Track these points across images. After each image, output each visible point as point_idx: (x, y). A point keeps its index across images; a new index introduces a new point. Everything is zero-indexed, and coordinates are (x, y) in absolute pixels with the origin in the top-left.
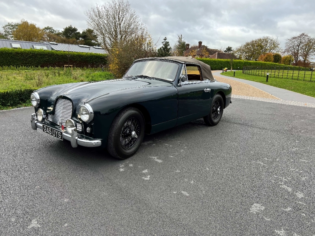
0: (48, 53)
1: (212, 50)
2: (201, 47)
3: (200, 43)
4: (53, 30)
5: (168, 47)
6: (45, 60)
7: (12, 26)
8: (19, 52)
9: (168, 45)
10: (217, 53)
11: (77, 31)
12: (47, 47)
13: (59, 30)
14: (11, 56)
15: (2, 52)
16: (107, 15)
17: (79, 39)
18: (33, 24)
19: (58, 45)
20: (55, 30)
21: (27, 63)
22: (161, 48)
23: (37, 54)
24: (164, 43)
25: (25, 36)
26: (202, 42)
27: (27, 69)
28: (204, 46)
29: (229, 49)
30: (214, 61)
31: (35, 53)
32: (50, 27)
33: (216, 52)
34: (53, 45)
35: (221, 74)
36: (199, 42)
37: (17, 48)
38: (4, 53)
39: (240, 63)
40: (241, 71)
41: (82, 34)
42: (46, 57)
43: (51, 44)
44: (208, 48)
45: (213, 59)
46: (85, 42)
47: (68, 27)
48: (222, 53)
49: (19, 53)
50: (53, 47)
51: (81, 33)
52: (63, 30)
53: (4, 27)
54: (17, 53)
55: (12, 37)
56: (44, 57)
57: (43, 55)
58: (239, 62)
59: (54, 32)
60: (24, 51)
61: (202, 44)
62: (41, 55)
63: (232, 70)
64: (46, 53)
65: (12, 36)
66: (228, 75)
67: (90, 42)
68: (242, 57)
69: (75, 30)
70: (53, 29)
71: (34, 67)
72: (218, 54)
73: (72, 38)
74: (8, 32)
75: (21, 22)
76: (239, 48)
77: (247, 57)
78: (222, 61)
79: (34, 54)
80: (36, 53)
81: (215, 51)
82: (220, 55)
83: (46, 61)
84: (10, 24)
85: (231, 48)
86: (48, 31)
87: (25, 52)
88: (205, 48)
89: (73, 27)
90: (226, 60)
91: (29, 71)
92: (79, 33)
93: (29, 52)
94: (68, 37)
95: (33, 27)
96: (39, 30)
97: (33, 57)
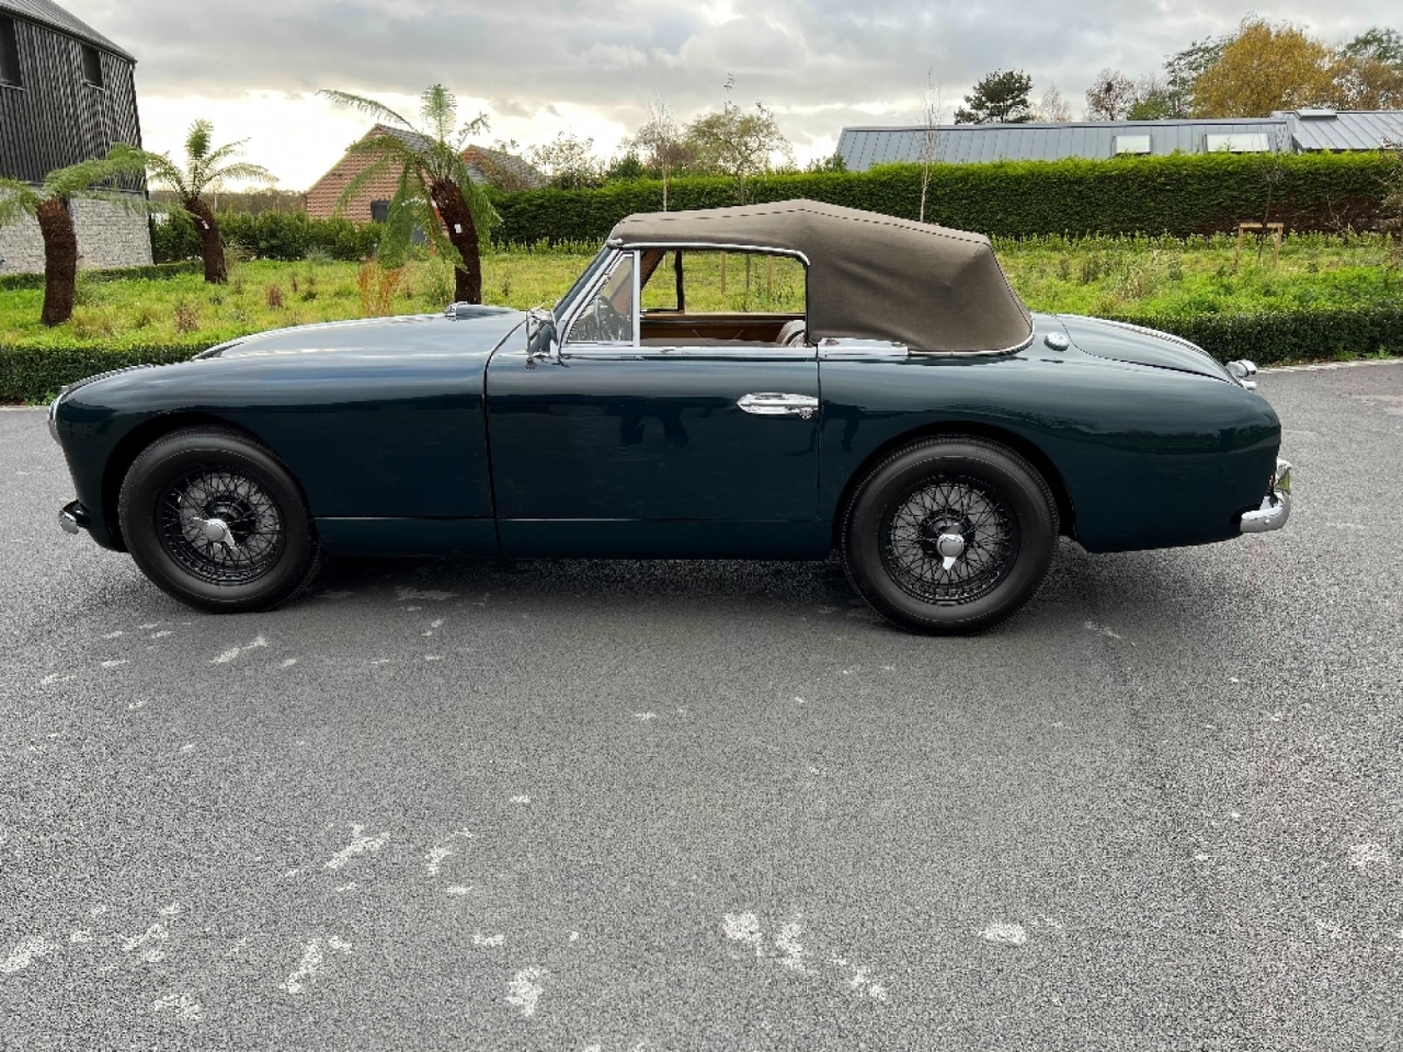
6: (1221, 203)
7: (1207, 51)
8: (1114, 173)
12: (1272, 138)
14: (1080, 192)
19: (1335, 123)
31: (1180, 174)
34: (1309, 124)
43: (1303, 118)
53: (1170, 64)
56: (1217, 189)
57: (1217, 177)
62: (1208, 177)
75: (1238, 28)
83: (1226, 208)
84: (1199, 43)
93: (1155, 168)
95: (1292, 44)
96: (1318, 52)
97: (1168, 191)
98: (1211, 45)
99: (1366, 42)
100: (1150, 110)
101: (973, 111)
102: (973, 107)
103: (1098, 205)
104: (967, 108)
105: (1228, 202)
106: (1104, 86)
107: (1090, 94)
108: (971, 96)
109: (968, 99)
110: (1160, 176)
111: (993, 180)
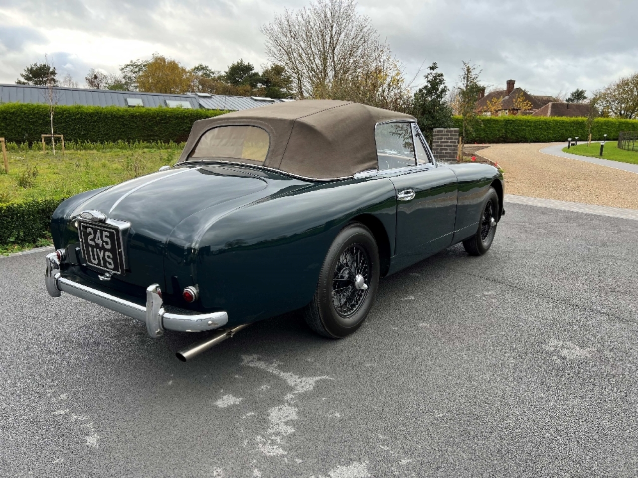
0: (191, 114)
1: (537, 98)
2: (513, 93)
3: (511, 83)
4: (210, 70)
5: (441, 87)
7: (137, 66)
8: (137, 114)
9: (441, 82)
10: (550, 104)
11: (253, 72)
12: (192, 103)
13: (220, 71)
14: (122, 122)
15: (106, 115)
16: (307, 31)
17: (255, 86)
18: (174, 61)
19: (212, 99)
20: (213, 70)
21: (151, 135)
22: (421, 90)
23: (169, 117)
24: (430, 78)
25: (158, 84)
26: (515, 81)
27: (147, 147)
28: (519, 90)
29: (579, 95)
30: (543, 121)
31: (166, 116)
32: (204, 65)
33: (550, 101)
34: (203, 99)
35: (564, 150)
36: (507, 82)
37: (134, 106)
38: (109, 117)
39: (607, 126)
40: (616, 143)
41: (262, 76)
42: (186, 123)
43: (200, 96)
44: (529, 93)
45: (542, 118)
46: (268, 91)
47: (236, 63)
48: (562, 104)
49: (136, 116)
50: (203, 102)
51: (261, 74)
52: (227, 70)
53: (123, 69)
54: (133, 116)
55: (136, 87)
57: (181, 118)
58: (606, 124)
59: (211, 74)
60: (146, 111)
61: (516, 86)
62: (177, 118)
63: (592, 140)
64: (186, 114)
65: (136, 84)
66: (584, 152)
67: (277, 91)
68: (610, 112)
69: (249, 68)
70: (210, 68)
71: (161, 142)
72: (554, 106)
73: (243, 84)
74: (130, 78)
76: (603, 91)
77: (622, 112)
78: (563, 122)
79: (164, 117)
80: (168, 115)
81: (545, 101)
82: (559, 108)
83: (185, 131)
84: (134, 62)
85: (582, 92)
86: (200, 73)
87: (149, 113)
88: (522, 94)
89: (246, 64)
90: (573, 119)
91: (150, 151)
92: (256, 74)
93: (155, 113)
94: (235, 83)
95: (173, 66)
96: (183, 70)
97: (162, 123)
98: (139, 64)
99: (203, 68)
100: (118, 87)
101: (26, 81)
102: (26, 79)
103: (132, 128)
104: (23, 80)
105: (188, 129)
106: (93, 76)
107: (87, 79)
108: (24, 74)
109: (22, 75)
110: (158, 116)
111: (78, 114)
